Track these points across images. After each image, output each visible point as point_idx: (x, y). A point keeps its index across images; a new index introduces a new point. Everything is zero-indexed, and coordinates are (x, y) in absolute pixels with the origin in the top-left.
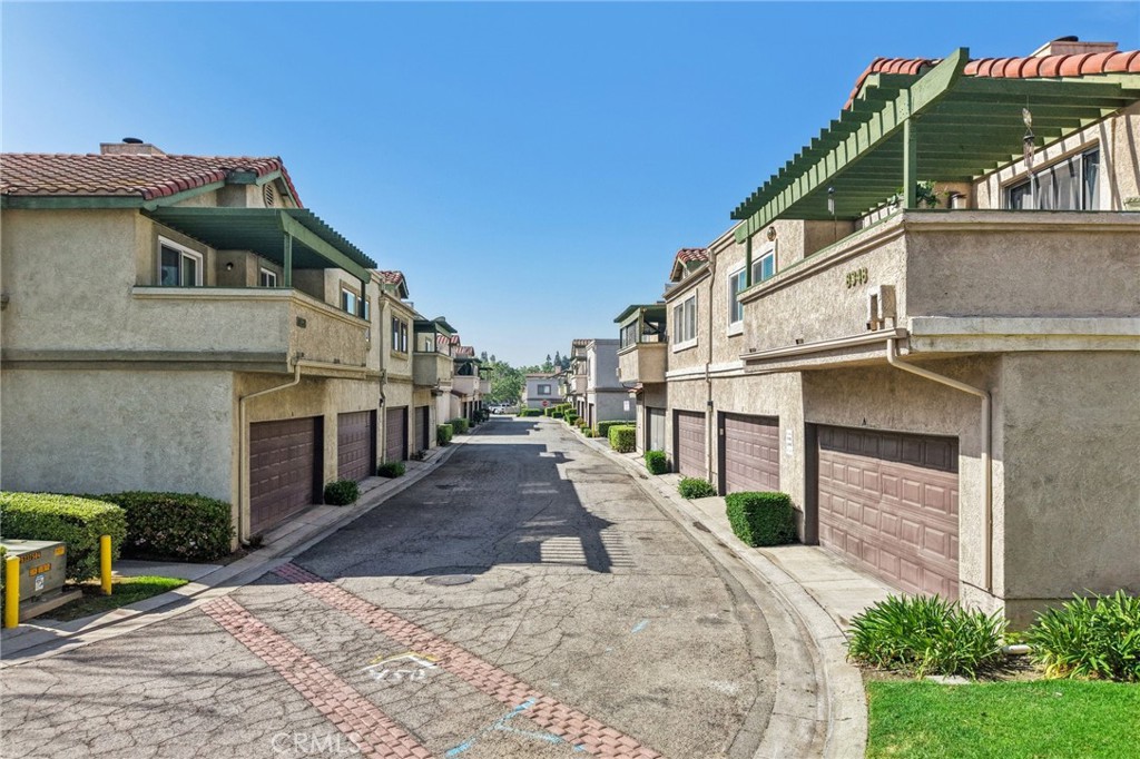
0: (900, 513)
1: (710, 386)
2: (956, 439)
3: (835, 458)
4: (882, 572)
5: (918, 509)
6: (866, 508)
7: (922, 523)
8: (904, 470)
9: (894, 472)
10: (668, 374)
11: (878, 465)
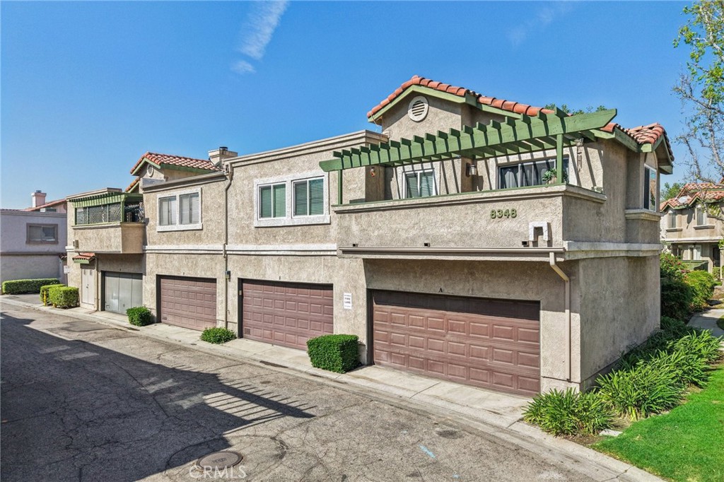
0: (468, 342)
1: (227, 260)
2: (538, 302)
3: (392, 311)
4: (450, 377)
5: (486, 339)
6: (430, 340)
7: (491, 346)
8: (472, 318)
9: (461, 318)
10: (147, 247)
11: (445, 315)
